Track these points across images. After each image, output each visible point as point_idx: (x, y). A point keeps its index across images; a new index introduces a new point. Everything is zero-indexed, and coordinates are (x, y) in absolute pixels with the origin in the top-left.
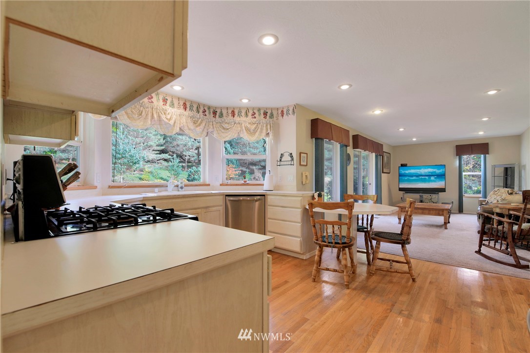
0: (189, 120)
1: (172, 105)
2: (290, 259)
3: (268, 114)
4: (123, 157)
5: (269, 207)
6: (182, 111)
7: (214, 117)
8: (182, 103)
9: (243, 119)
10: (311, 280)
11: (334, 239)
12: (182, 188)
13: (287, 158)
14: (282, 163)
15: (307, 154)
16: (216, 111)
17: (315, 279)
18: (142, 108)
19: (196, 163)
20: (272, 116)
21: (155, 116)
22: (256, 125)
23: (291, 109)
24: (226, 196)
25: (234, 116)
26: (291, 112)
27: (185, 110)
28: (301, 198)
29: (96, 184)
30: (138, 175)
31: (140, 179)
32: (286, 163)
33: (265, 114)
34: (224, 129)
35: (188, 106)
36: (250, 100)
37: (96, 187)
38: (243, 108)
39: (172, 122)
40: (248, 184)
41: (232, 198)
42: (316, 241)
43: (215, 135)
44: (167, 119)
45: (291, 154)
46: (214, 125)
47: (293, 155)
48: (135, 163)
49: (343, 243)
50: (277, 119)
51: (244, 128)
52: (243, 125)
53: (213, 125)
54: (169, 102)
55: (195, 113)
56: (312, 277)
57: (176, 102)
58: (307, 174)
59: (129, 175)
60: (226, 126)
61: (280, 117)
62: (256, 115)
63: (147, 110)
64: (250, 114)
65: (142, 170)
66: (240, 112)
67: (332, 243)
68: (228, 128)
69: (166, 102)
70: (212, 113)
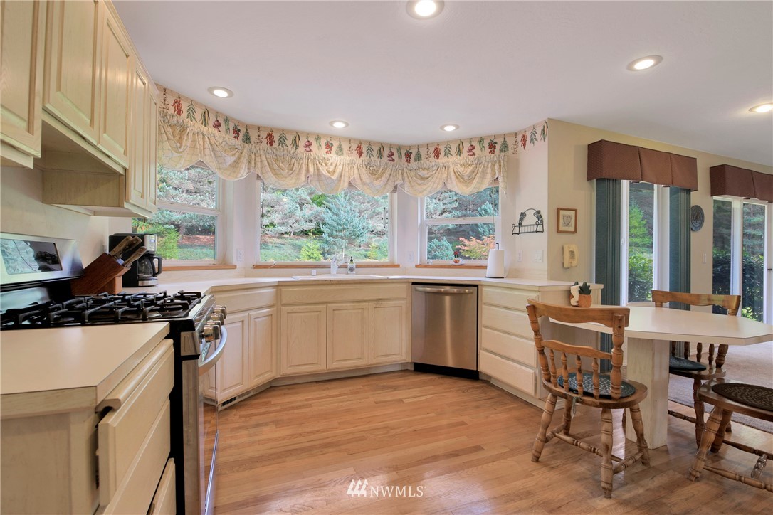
0: (363, 170)
1: (340, 151)
2: (516, 405)
3: (498, 146)
4: (344, 229)
5: (484, 306)
6: (355, 157)
7: (407, 161)
8: (354, 146)
9: (454, 158)
10: (529, 457)
11: (581, 385)
12: (352, 269)
13: (531, 219)
14: (522, 229)
15: (576, 210)
16: (411, 153)
17: (538, 458)
18: (293, 160)
19: (441, 233)
20: (505, 147)
21: (311, 169)
22: (473, 166)
23: (539, 131)
24: (413, 283)
25: (438, 157)
26: (538, 136)
27: (360, 155)
28: (538, 294)
29: (235, 262)
30: (363, 251)
31: (366, 256)
32: (529, 229)
33: (493, 146)
34: (422, 178)
35: (364, 150)
36: (457, 127)
37: (235, 267)
38: (453, 141)
39: (335, 177)
40: (461, 266)
41: (428, 289)
42: (545, 382)
43: (407, 189)
44: (328, 172)
45: (539, 212)
46: (405, 174)
47: (542, 213)
48: (358, 236)
49: (602, 397)
50: (515, 152)
51: (452, 174)
52: (451, 169)
53: (403, 174)
54: (334, 148)
55: (375, 159)
56: (533, 451)
57: (345, 146)
58: (574, 248)
59: (352, 252)
60: (424, 173)
61: (520, 148)
62: (476, 151)
63: (301, 162)
64: (465, 150)
65: (368, 245)
66: (448, 149)
67: (577, 392)
68: (427, 176)
69: (331, 148)
70: (404, 156)
